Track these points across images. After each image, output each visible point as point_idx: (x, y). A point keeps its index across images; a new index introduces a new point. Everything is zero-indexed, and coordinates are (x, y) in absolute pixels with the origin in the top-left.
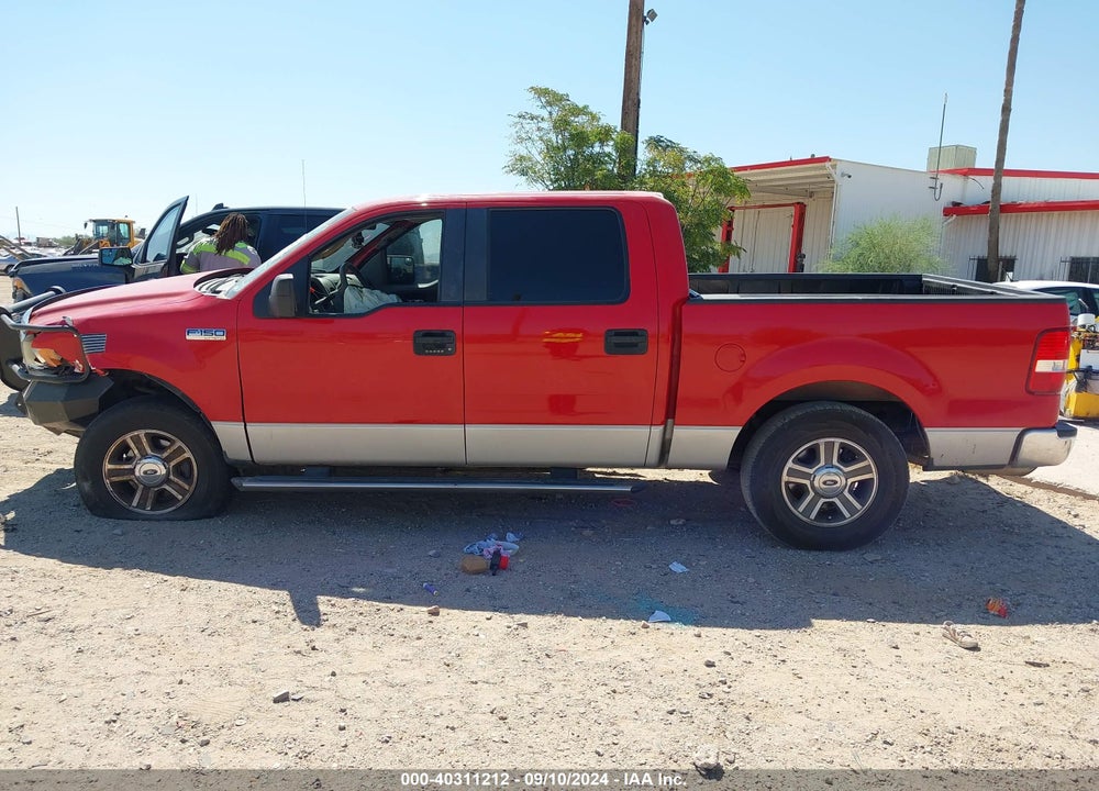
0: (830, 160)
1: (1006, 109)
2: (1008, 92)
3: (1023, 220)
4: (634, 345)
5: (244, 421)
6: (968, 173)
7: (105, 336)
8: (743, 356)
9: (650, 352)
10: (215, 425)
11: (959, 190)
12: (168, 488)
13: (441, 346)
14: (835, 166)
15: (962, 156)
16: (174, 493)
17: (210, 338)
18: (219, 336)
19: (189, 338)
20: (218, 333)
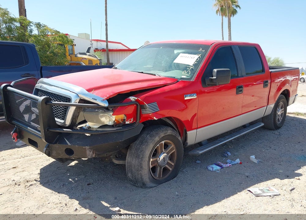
0: (68, 35)
1: (106, 25)
2: (106, 20)
3: (113, 54)
4: (267, 85)
5: (197, 128)
6: (97, 41)
7: (156, 103)
8: (277, 85)
9: (268, 86)
10: (188, 133)
11: (95, 45)
12: (167, 166)
13: (241, 91)
14: (69, 37)
15: (87, 36)
16: (169, 168)
17: (192, 98)
18: (195, 97)
19: (186, 99)
20: (194, 95)
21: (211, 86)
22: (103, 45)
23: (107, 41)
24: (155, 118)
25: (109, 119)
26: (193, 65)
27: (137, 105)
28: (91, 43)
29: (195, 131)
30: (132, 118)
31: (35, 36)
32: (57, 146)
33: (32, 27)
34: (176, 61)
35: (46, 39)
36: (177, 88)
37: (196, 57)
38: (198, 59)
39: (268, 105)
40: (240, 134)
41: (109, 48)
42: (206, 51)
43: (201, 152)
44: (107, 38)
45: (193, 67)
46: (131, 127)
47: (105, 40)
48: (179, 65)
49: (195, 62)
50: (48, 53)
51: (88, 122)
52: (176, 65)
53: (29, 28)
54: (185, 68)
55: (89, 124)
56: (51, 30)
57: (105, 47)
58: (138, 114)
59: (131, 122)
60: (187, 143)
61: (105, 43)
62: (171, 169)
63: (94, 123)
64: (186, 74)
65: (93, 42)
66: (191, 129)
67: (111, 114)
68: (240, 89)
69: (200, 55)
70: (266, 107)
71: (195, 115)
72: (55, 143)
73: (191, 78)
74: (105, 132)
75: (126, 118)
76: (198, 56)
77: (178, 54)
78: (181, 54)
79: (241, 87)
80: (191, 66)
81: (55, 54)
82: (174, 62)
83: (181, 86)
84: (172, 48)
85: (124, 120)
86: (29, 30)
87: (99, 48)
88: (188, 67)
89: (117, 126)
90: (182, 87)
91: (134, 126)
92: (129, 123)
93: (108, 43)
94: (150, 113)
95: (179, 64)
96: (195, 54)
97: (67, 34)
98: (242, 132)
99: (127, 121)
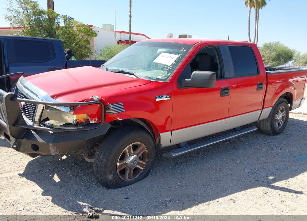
4: (262, 87)
5: (172, 130)
6: (121, 32)
7: (122, 103)
8: (276, 88)
9: (263, 89)
10: (161, 134)
11: (119, 37)
12: (138, 166)
13: (227, 93)
14: (94, 28)
15: (111, 27)
16: (140, 167)
17: (165, 99)
18: (168, 98)
19: (157, 100)
20: (167, 97)
21: (188, 87)
22: (126, 37)
23: (130, 33)
24: (119, 119)
25: (71, 118)
26: (171, 65)
27: (101, 105)
28: (114, 34)
29: (170, 133)
30: (97, 118)
31: (62, 29)
32: (24, 141)
33: (59, 20)
34: (156, 61)
35: (72, 31)
36: (147, 89)
37: (176, 57)
38: (177, 59)
39: (263, 108)
40: (225, 138)
41: (132, 40)
42: (187, 51)
43: (175, 155)
44: (130, 30)
45: (170, 67)
46: (96, 127)
47: (129, 32)
48: (157, 65)
49: (174, 62)
50: (73, 45)
51: (51, 120)
52: (154, 65)
53: (56, 20)
54: (163, 67)
55: (51, 122)
56: (77, 22)
57: (128, 39)
58: (103, 114)
59: (96, 121)
60: (161, 145)
61: (128, 35)
62: (142, 168)
63: (58, 121)
64: (162, 74)
65: (117, 34)
66: (165, 131)
67: (73, 113)
68: (226, 91)
69: (180, 55)
70: (260, 111)
71: (169, 117)
72: (22, 138)
73: (166, 79)
74: (66, 131)
75: (88, 117)
76: (178, 56)
77: (160, 53)
78: (163, 54)
79: (227, 89)
80: (169, 67)
81: (80, 47)
82: (154, 62)
83: (152, 87)
84: (156, 47)
85: (88, 119)
86: (56, 22)
87: (123, 40)
88: (166, 68)
89: (81, 125)
90: (154, 88)
91: (98, 126)
92: (93, 122)
93: (132, 35)
94: (114, 114)
95: (158, 63)
96: (175, 53)
97: (92, 26)
98: (229, 136)
99: (91, 120)
